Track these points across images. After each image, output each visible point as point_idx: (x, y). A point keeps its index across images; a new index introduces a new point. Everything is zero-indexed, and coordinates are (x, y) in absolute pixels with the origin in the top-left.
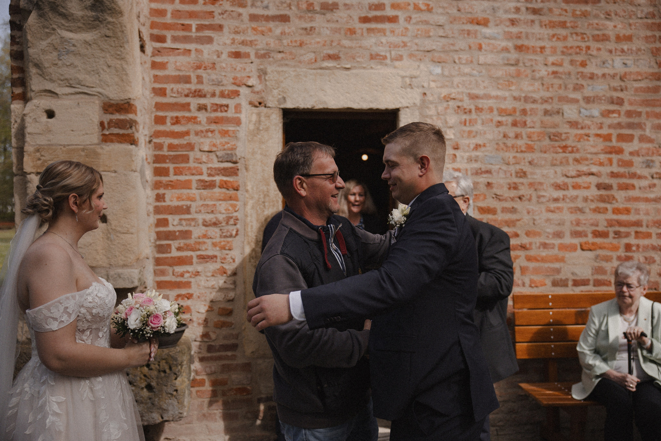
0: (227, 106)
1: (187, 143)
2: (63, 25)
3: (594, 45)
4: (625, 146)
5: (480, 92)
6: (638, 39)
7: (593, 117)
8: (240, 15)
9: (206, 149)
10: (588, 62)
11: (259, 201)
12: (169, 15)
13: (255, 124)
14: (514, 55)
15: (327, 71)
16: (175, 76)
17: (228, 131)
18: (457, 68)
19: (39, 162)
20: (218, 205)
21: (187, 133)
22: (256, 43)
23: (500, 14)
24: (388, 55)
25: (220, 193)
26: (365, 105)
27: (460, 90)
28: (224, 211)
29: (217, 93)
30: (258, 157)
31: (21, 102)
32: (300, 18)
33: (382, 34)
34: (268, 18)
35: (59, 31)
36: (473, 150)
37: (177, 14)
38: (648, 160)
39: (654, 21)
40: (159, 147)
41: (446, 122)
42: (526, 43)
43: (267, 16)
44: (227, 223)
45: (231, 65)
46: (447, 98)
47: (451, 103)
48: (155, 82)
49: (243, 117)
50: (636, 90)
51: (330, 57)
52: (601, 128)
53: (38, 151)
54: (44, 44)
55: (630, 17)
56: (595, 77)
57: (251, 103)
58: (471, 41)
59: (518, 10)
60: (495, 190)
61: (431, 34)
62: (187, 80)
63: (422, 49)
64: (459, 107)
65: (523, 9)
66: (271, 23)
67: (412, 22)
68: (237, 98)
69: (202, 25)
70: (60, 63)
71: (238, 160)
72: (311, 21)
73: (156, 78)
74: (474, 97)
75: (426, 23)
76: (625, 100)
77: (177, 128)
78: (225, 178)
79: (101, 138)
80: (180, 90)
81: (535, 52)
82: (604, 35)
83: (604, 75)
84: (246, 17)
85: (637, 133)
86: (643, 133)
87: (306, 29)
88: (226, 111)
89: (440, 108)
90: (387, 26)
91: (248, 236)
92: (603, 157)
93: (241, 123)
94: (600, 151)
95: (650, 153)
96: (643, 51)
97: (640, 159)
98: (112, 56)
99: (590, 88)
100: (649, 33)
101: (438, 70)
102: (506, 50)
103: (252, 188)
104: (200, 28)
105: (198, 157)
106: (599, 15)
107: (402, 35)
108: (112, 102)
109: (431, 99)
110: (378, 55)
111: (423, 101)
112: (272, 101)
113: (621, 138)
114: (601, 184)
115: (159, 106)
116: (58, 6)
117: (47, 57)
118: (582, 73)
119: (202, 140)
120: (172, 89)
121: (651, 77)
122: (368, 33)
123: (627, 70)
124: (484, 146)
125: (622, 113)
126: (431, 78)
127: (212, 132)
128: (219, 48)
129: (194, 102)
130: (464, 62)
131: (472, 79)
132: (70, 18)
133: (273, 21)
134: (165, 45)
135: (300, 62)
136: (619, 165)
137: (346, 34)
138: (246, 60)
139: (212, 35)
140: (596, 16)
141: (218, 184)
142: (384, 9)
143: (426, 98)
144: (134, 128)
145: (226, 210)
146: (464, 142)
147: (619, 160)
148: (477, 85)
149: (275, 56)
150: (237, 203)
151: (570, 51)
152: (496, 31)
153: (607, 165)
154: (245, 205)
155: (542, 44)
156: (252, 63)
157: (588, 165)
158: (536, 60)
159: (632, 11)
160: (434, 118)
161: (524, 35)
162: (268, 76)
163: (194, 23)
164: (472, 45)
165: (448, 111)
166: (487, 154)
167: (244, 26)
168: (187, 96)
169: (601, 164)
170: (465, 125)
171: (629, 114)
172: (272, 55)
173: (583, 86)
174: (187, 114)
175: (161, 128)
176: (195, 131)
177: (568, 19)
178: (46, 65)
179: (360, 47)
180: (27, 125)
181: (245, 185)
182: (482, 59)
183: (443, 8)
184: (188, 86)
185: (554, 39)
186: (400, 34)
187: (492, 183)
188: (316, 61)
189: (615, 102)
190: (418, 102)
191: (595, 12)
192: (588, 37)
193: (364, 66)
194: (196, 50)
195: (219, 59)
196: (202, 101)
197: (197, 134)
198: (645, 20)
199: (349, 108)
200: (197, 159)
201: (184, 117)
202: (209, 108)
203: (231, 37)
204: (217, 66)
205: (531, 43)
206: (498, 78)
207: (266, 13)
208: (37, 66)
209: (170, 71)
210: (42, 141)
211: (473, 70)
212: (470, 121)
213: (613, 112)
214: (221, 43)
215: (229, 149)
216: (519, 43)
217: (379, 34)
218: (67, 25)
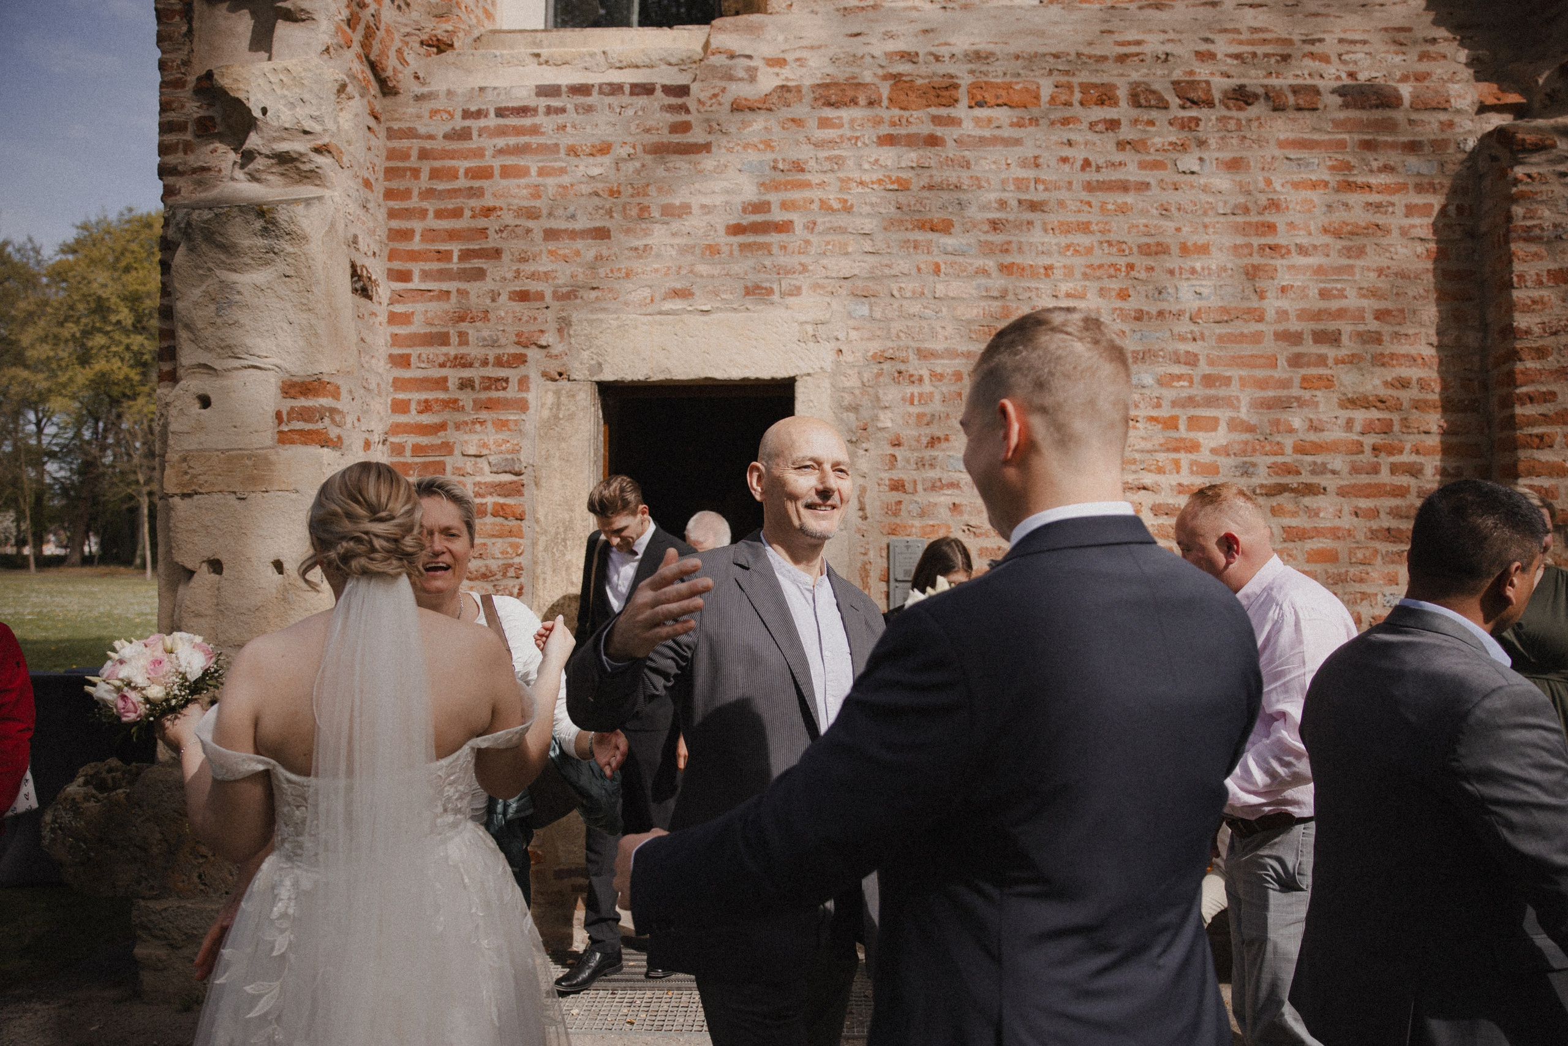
0: (507, 380)
1: (443, 443)
2: (223, 262)
3: (1140, 262)
4: (1201, 437)
5: (939, 346)
6: (1221, 249)
7: (1143, 387)
8: (529, 231)
9: (472, 451)
10: (1131, 292)
11: (556, 538)
12: (417, 238)
13: (551, 409)
14: (998, 282)
15: (671, 317)
16: (425, 334)
17: (507, 421)
18: (895, 306)
19: (188, 477)
20: (490, 544)
21: (442, 426)
22: (554, 274)
23: (972, 212)
24: (775, 287)
25: (494, 524)
26: (735, 373)
27: (901, 344)
28: (500, 556)
29: (491, 359)
30: (556, 463)
31: (171, 383)
32: (628, 231)
33: (766, 252)
34: (573, 234)
35: (218, 272)
36: (927, 447)
37: (430, 235)
38: (1245, 463)
39: (1248, 219)
40: (398, 449)
41: (878, 399)
42: (1019, 260)
43: (573, 232)
44: (504, 575)
45: (514, 312)
46: (881, 358)
47: (886, 366)
48: (393, 345)
49: (531, 397)
50: (1221, 338)
51: (677, 294)
52: (1158, 406)
53: (184, 459)
54: (197, 292)
55: (1205, 213)
56: (1146, 317)
57: (546, 375)
58: (922, 259)
59: (1003, 204)
60: (966, 517)
61: (850, 250)
62: (443, 339)
63: (834, 275)
64: (900, 373)
65: (1015, 203)
66: (579, 241)
67: (816, 230)
68: (522, 366)
69: (468, 250)
70: (219, 321)
71: (524, 470)
72: (646, 235)
73: (396, 339)
74: (924, 355)
75: (843, 230)
76: (1200, 357)
77: (426, 419)
78: (501, 500)
79: (276, 437)
80: (431, 357)
81: (1034, 275)
82: (1158, 244)
83: (1161, 313)
84: (538, 235)
85: (1224, 415)
86: (1234, 414)
87: (636, 249)
88: (504, 389)
89: (866, 376)
90: (774, 238)
91: (537, 595)
92: (1162, 457)
93: (527, 409)
94: (1157, 447)
95: (1249, 449)
96: (1230, 272)
97: (1231, 461)
98: (295, 306)
99: (1138, 335)
100: (1240, 240)
101: (865, 310)
102: (984, 272)
103: (546, 516)
104: (465, 255)
105: (459, 464)
106: (1148, 211)
107: (799, 253)
108: (295, 379)
109: (850, 359)
110: (758, 287)
111: (838, 364)
112: (580, 372)
113: (1194, 423)
114: (1160, 505)
115: (399, 384)
116: (213, 233)
117: (200, 313)
118: (1121, 309)
119: (466, 437)
120: (419, 356)
121: (1245, 316)
122: (741, 250)
123: (1203, 303)
124: (947, 439)
125: (1196, 380)
126: (851, 323)
127: (482, 423)
128: (494, 286)
129: (454, 375)
130: (908, 294)
131: (924, 323)
132: (232, 251)
133: (583, 238)
134: (410, 286)
135: (626, 304)
136: (1192, 472)
137: (703, 254)
138: (537, 304)
139: (485, 266)
140: (1144, 212)
141: (490, 509)
142: (769, 211)
143: (841, 358)
144: (327, 420)
145: (502, 553)
146: (909, 433)
147: (1193, 463)
148: (934, 334)
149: (585, 297)
150: (521, 541)
151: (1098, 273)
152: (964, 242)
153: (1171, 473)
154: (534, 544)
155: (1048, 261)
156: (547, 308)
157: (1135, 472)
158: (1037, 289)
159: (1208, 203)
160: (857, 392)
161: (1014, 246)
162: (574, 328)
163: (455, 248)
164: (922, 266)
165: (881, 379)
166: (951, 453)
167: (536, 249)
168: (442, 365)
169: (1160, 470)
170: (912, 403)
171: (1209, 380)
172: (581, 293)
173: (1124, 332)
174: (442, 395)
175: (402, 419)
176: (455, 423)
177: (1093, 217)
178: (200, 325)
179: (727, 274)
180: (171, 419)
181: (534, 511)
182: (941, 290)
183: (872, 205)
184: (444, 349)
185: (1068, 253)
186: (796, 250)
187: (960, 505)
188: (652, 300)
189: (1182, 360)
190: (828, 366)
191: (1141, 205)
192: (1131, 249)
193: (735, 306)
194: (458, 290)
195: (494, 304)
196: (466, 373)
197: (457, 427)
198: (1232, 218)
199: (706, 379)
200: (457, 468)
201: (437, 400)
202: (477, 386)
203: (515, 268)
204: (491, 315)
205: (1026, 260)
206: (969, 322)
207: (570, 225)
208: (187, 327)
209: (417, 327)
210: (191, 444)
211: (925, 308)
212: (921, 395)
213: (1180, 377)
214: (498, 278)
215: (508, 452)
216: (1008, 259)
217: (760, 253)
218: (228, 261)
